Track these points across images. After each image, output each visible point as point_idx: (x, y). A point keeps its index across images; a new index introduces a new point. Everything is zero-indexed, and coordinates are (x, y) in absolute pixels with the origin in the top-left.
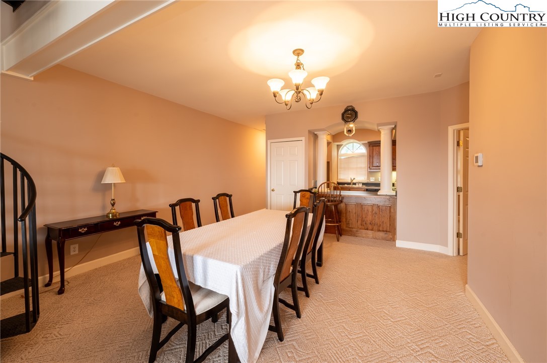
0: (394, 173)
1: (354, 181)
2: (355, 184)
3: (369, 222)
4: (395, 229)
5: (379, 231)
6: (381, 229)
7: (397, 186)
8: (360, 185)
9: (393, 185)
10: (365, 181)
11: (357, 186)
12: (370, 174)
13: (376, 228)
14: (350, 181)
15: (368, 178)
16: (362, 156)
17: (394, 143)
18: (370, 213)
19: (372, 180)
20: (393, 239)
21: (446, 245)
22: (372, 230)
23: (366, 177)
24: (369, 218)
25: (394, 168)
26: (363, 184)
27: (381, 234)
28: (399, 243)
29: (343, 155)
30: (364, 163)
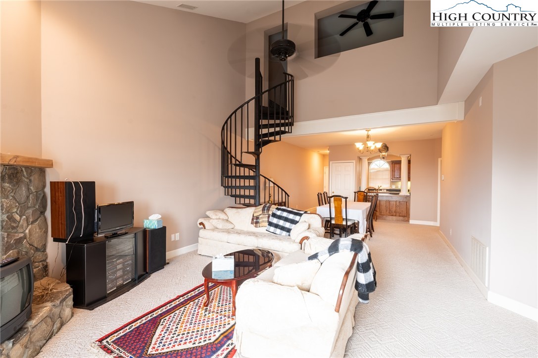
0: (409, 183)
1: (381, 188)
2: (381, 190)
3: (393, 211)
4: (409, 215)
5: (400, 216)
6: (401, 215)
7: (411, 191)
8: (385, 191)
9: (409, 191)
10: (389, 188)
11: (382, 191)
12: (392, 183)
13: (398, 214)
14: (377, 188)
15: (391, 186)
16: (386, 170)
17: (409, 162)
18: (394, 206)
19: (394, 187)
20: (408, 221)
21: (436, 221)
22: (396, 216)
23: (389, 185)
24: (394, 209)
25: (409, 179)
26: (387, 190)
27: (401, 218)
28: (411, 222)
29: (373, 169)
30: (387, 176)
